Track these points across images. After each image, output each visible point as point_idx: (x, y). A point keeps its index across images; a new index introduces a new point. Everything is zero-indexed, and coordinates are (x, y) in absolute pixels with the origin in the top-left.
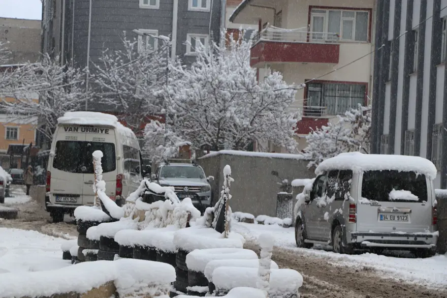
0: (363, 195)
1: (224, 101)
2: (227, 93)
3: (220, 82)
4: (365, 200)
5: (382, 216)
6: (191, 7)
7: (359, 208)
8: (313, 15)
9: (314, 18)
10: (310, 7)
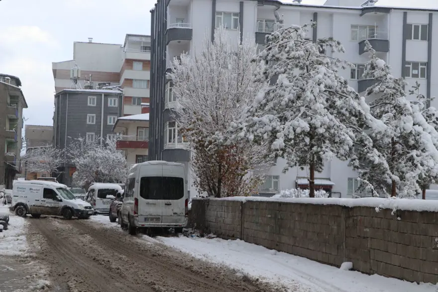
0: (98, 197)
1: (98, 164)
2: (99, 161)
3: (96, 157)
4: (99, 198)
5: (104, 203)
6: (108, 123)
7: (97, 201)
8: (139, 130)
9: (140, 131)
10: (138, 127)
